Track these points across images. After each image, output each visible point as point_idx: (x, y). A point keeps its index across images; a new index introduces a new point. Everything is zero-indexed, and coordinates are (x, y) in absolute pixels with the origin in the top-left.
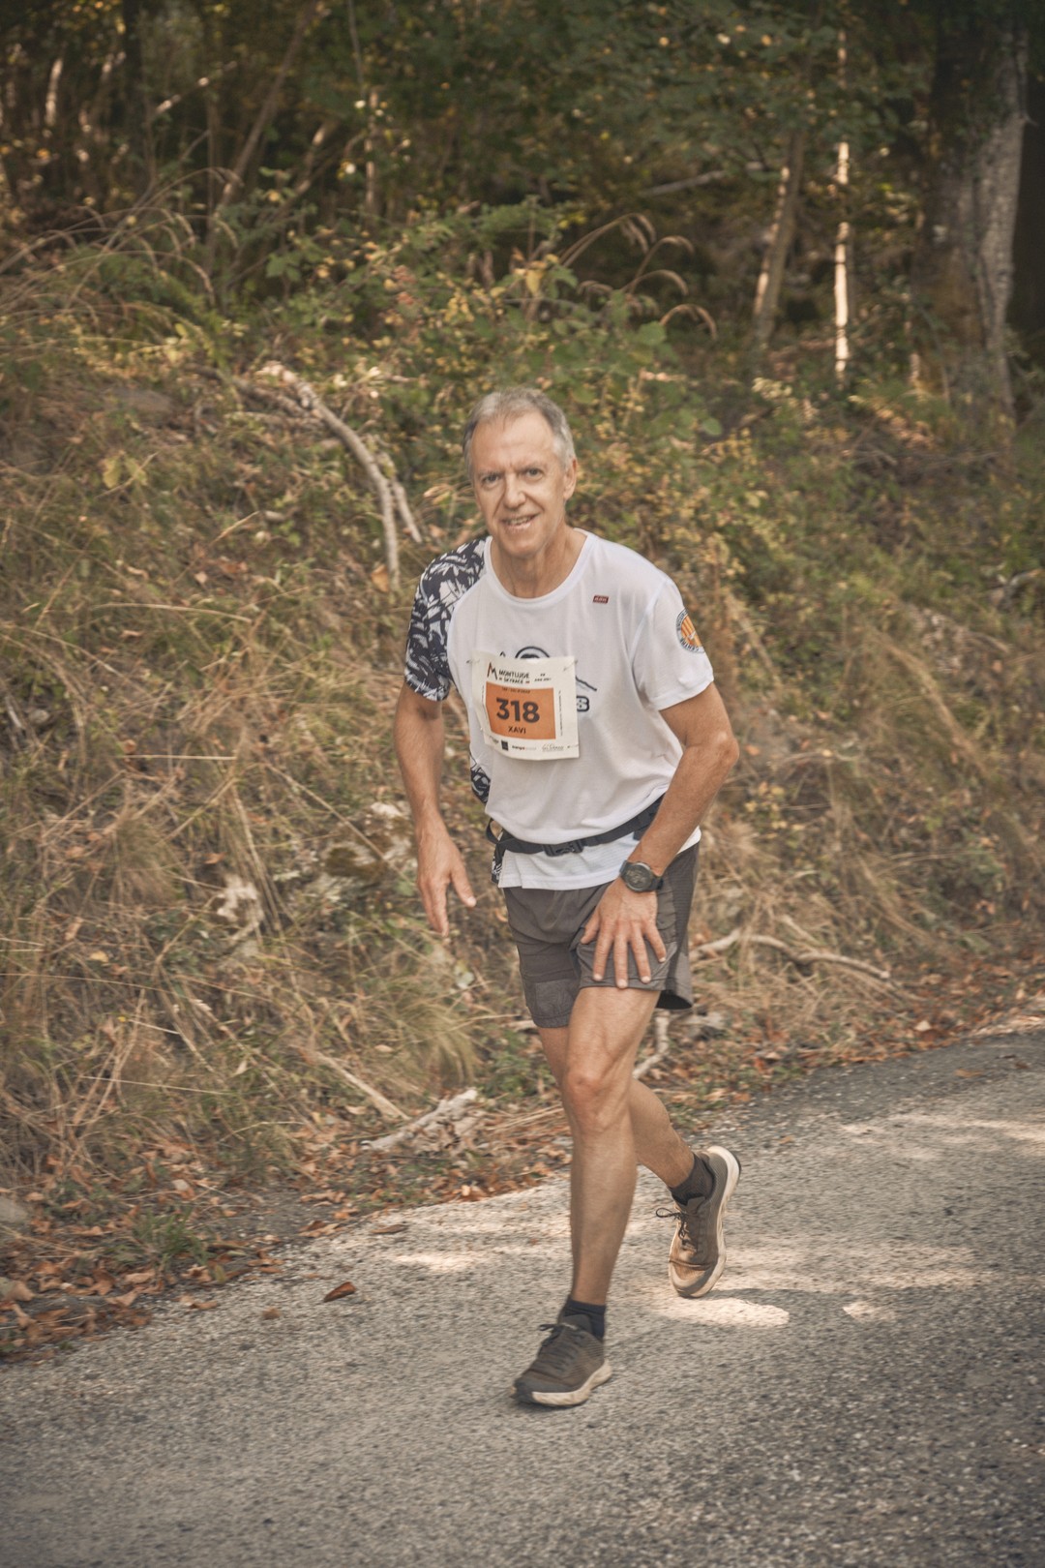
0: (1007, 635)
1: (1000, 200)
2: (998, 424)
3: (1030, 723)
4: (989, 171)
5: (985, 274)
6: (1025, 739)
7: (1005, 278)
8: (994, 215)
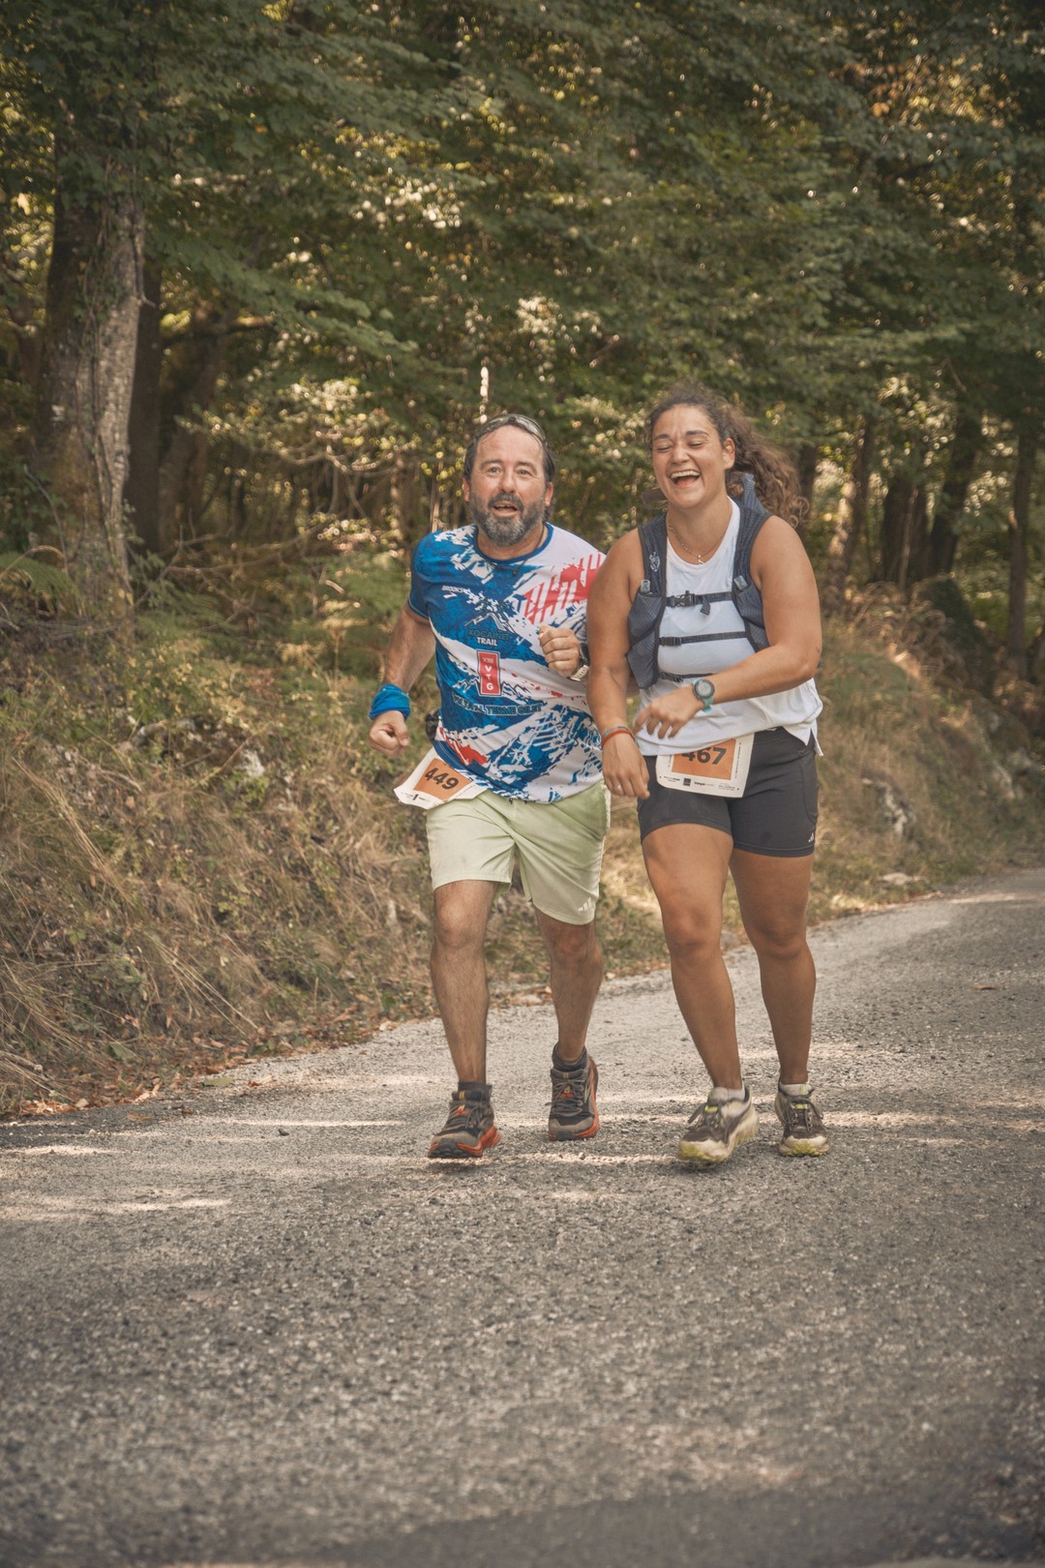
0: (139, 773)
1: (117, 380)
3: (165, 855)
4: (107, 352)
5: (102, 454)
7: (121, 459)
8: (111, 395)
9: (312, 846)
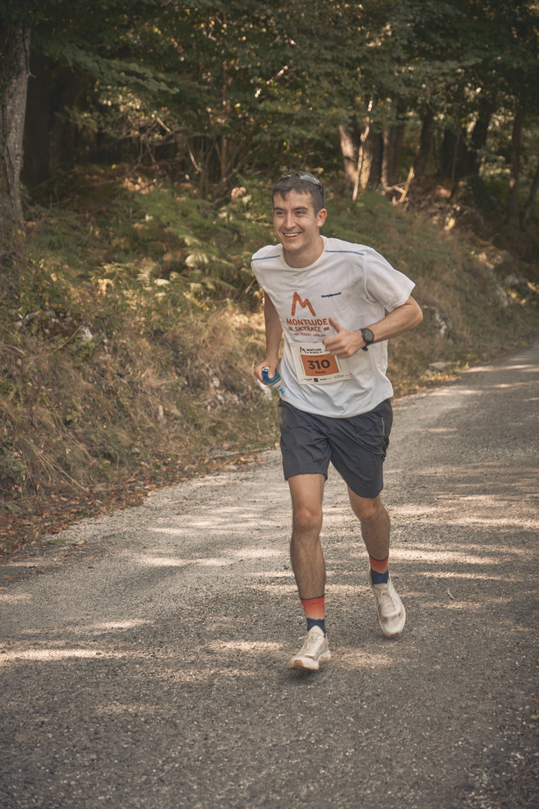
0: (24, 346)
1: (16, 116)
2: (17, 234)
3: (37, 391)
4: (11, 101)
5: (9, 156)
6: (35, 400)
7: (19, 158)
8: (13, 124)
9: (118, 379)
